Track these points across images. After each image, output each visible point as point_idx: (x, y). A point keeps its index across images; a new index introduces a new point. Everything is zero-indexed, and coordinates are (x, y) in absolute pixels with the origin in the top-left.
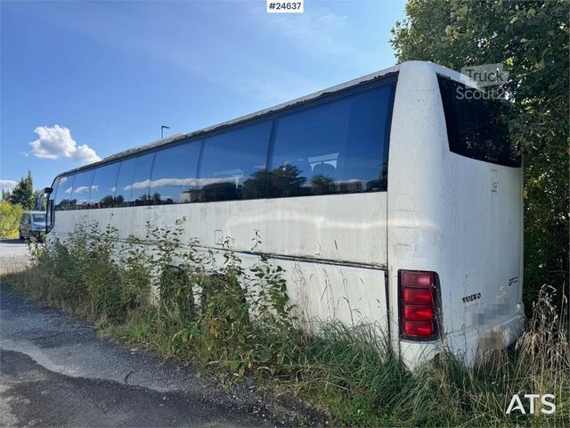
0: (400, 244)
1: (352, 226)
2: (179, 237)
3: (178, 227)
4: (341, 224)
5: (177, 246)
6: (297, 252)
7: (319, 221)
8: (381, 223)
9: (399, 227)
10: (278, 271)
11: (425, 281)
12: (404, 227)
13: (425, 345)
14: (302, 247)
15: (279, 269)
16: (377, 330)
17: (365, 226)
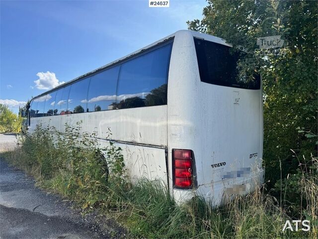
0: (173, 135)
1: (152, 124)
2: (79, 131)
3: (78, 126)
4: (147, 124)
5: (77, 136)
6: (129, 140)
7: (139, 122)
8: (164, 123)
9: (173, 125)
10: (118, 150)
11: (186, 155)
12: (175, 125)
13: (186, 192)
14: (131, 137)
15: (120, 149)
16: (162, 182)
17: (158, 124)
